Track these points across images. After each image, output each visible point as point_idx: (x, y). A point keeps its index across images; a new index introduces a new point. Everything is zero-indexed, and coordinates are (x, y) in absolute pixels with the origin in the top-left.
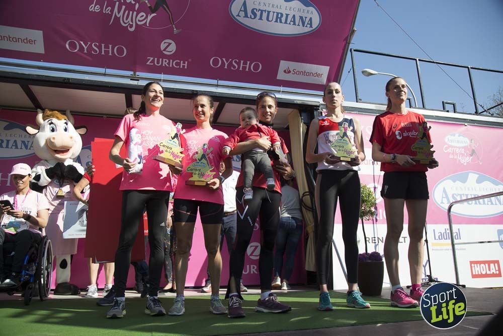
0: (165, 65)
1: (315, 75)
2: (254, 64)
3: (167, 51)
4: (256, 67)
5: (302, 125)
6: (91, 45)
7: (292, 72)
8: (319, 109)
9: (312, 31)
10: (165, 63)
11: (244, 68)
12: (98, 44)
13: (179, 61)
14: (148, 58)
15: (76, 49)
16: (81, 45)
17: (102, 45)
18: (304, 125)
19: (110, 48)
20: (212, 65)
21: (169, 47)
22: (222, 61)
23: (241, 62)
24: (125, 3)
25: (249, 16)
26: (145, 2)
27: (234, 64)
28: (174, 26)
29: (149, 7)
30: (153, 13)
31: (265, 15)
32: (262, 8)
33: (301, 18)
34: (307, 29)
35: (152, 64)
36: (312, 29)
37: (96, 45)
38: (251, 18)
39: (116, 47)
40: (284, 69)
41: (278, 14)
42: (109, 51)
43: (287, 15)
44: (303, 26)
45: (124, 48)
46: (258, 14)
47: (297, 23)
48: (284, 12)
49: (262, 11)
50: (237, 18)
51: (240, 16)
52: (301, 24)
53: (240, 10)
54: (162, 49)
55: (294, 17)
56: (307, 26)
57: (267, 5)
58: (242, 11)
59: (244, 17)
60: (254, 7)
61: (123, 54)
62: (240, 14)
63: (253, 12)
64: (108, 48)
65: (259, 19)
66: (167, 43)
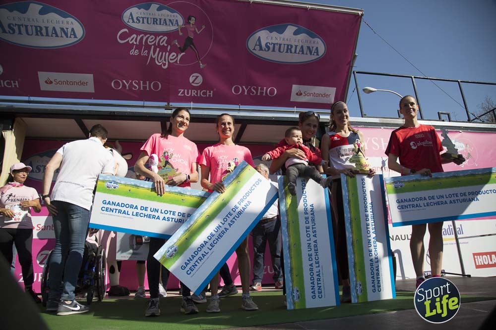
1: (324, 96)
2: (269, 89)
3: (195, 83)
4: (272, 92)
6: (132, 82)
7: (303, 94)
12: (137, 81)
15: (119, 86)
16: (123, 83)
17: (140, 82)
19: (148, 84)
20: (233, 92)
22: (243, 89)
23: (258, 88)
24: (159, 46)
25: (263, 49)
26: (175, 44)
27: (253, 90)
28: (200, 62)
29: (179, 48)
30: (182, 52)
31: (277, 47)
32: (274, 42)
33: (308, 48)
34: (314, 57)
35: (183, 95)
36: (318, 57)
37: (135, 83)
38: (265, 50)
39: (152, 83)
40: (296, 93)
41: (288, 45)
42: (146, 87)
43: (296, 46)
44: (311, 54)
45: (159, 83)
46: (271, 46)
47: (305, 53)
48: (294, 44)
49: (274, 44)
50: (254, 51)
51: (255, 50)
52: (308, 52)
53: (256, 45)
54: (191, 82)
55: (302, 47)
56: (314, 55)
57: (279, 39)
58: (258, 45)
59: (260, 50)
60: (267, 42)
61: (158, 89)
62: (256, 48)
63: (267, 45)
64: (146, 84)
65: (272, 51)
66: (194, 76)
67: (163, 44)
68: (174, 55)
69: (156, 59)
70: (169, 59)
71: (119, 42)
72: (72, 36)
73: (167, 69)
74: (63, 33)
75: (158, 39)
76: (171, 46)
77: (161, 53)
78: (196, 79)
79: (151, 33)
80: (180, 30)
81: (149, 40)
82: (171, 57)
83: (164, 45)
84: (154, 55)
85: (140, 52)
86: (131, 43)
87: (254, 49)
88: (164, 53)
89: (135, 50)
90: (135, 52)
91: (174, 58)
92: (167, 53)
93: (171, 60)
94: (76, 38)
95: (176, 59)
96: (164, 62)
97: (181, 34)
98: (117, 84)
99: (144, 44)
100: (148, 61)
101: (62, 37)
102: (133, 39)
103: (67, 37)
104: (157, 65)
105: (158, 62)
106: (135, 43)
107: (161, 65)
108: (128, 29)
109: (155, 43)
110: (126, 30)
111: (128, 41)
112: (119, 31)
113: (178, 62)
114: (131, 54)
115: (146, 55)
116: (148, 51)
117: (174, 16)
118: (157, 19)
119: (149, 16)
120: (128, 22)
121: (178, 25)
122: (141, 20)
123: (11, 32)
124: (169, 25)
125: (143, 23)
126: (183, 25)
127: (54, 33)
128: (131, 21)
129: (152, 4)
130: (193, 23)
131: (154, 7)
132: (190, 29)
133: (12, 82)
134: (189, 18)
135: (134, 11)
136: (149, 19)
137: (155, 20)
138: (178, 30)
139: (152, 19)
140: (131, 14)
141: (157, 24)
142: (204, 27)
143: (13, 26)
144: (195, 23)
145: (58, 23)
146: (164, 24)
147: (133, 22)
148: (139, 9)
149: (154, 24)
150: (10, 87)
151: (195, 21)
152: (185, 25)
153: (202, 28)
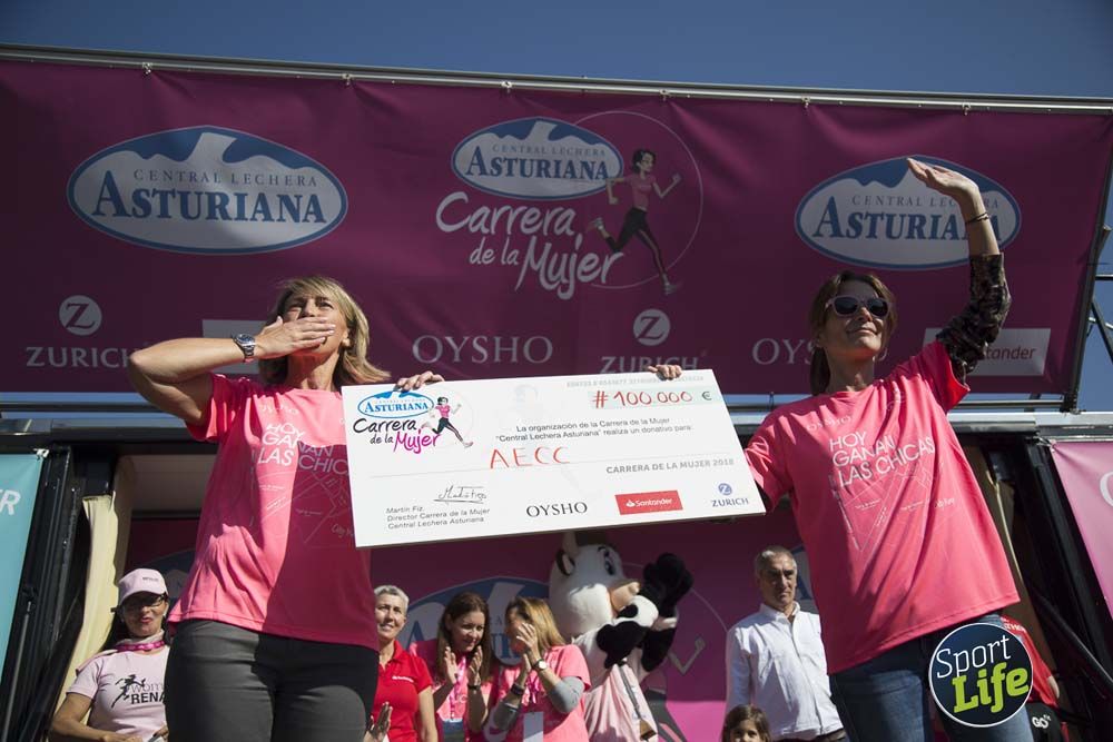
1: (1015, 355)
3: (648, 338)
5: (997, 487)
6: (469, 343)
8: (1038, 440)
10: (644, 365)
12: (485, 338)
15: (434, 355)
16: (446, 346)
17: (494, 341)
18: (1006, 487)
19: (515, 343)
20: (757, 360)
22: (783, 348)
24: (552, 236)
25: (843, 232)
26: (597, 229)
28: (665, 277)
30: (616, 250)
31: (882, 225)
37: (479, 342)
38: (848, 235)
39: (528, 342)
41: (912, 218)
42: (511, 352)
43: (936, 219)
45: (547, 341)
46: (866, 224)
47: (961, 234)
48: (928, 213)
49: (874, 217)
50: (816, 240)
51: (821, 235)
53: (822, 222)
54: (637, 335)
55: (953, 220)
57: (886, 201)
58: (827, 222)
59: (832, 236)
60: (854, 211)
61: (543, 358)
62: (822, 231)
63: (852, 221)
64: (511, 346)
65: (868, 237)
66: (648, 318)
67: (562, 230)
68: (592, 262)
69: (542, 271)
70: (579, 272)
71: (440, 230)
72: (309, 217)
73: (571, 299)
74: (285, 209)
75: (548, 218)
76: (584, 236)
77: (556, 255)
78: (650, 326)
79: (530, 202)
80: (610, 192)
81: (525, 220)
82: (583, 267)
83: (564, 233)
84: (537, 256)
85: (498, 254)
86: (473, 230)
88: (565, 256)
89: (482, 252)
90: (485, 256)
91: (592, 268)
92: (574, 256)
93: (584, 273)
94: (324, 221)
95: (596, 274)
96: (564, 281)
97: (613, 200)
98: (427, 348)
99: (509, 233)
100: (521, 280)
101: (281, 219)
102: (480, 220)
103: (296, 219)
104: (543, 288)
105: (551, 283)
106: (485, 231)
107: (557, 288)
108: (466, 193)
109: (541, 228)
110: (460, 195)
111: (467, 225)
112: (441, 201)
113: (603, 280)
114: (473, 262)
115: (516, 263)
116: (520, 250)
117: (595, 152)
118: (548, 164)
119: (527, 156)
120: (469, 173)
121: (606, 176)
122: (505, 166)
123: (140, 211)
124: (582, 177)
125: (510, 173)
126: (618, 176)
127: (260, 212)
128: (476, 169)
129: (535, 121)
130: (648, 170)
131: (542, 129)
132: (640, 186)
133: (124, 351)
134: (638, 157)
135: (487, 143)
136: (528, 163)
137: (543, 165)
138: (606, 191)
139: (535, 164)
140: (478, 152)
141: (547, 175)
142: (676, 179)
143: (148, 195)
144: (653, 168)
145: (274, 182)
146: (569, 175)
147: (483, 172)
148: (501, 135)
149: (539, 175)
150: (117, 366)
151: (654, 162)
152: (624, 175)
153: (672, 181)
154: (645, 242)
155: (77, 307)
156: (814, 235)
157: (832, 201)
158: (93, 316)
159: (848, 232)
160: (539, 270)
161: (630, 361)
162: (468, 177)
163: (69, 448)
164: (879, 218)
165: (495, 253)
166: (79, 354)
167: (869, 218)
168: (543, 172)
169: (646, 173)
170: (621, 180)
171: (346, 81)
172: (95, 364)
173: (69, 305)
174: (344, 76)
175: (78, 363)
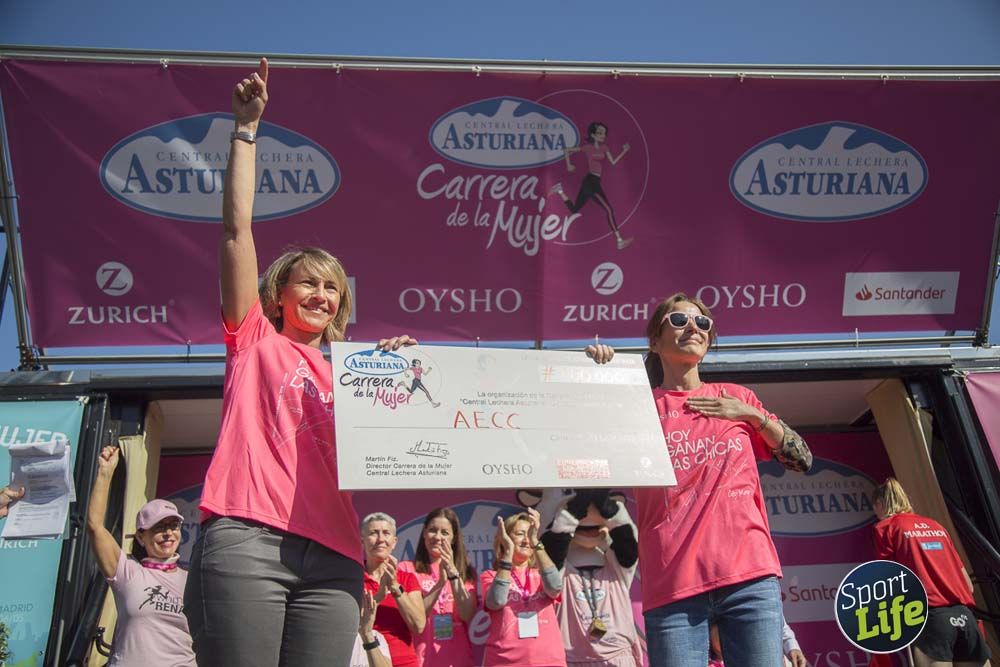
0: (602, 317)
1: (927, 295)
2: (787, 289)
3: (606, 288)
4: (794, 295)
5: (918, 413)
6: (450, 292)
7: (874, 295)
8: (953, 372)
9: (908, 200)
10: (602, 315)
11: (769, 301)
12: (462, 291)
13: (630, 305)
14: (567, 307)
15: (419, 306)
16: (428, 297)
17: (470, 293)
18: (925, 413)
19: (488, 295)
21: (610, 277)
22: (722, 292)
23: (760, 289)
24: (518, 201)
25: (771, 191)
26: (558, 194)
27: (746, 293)
28: (617, 233)
29: (568, 202)
30: (575, 212)
31: (803, 183)
32: (797, 169)
33: (883, 176)
34: (897, 199)
35: (575, 320)
36: (907, 197)
37: (458, 294)
38: (775, 193)
39: (501, 293)
40: (856, 292)
41: (831, 176)
42: (485, 303)
43: (852, 176)
44: (889, 192)
45: (516, 293)
46: (790, 183)
47: (874, 189)
48: (845, 171)
49: (797, 176)
50: (748, 198)
51: (752, 194)
52: (883, 189)
53: (753, 182)
55: (867, 177)
56: (896, 193)
57: (808, 162)
58: (757, 182)
59: (761, 194)
60: (780, 171)
61: (514, 307)
62: (752, 190)
63: (778, 180)
64: (484, 297)
65: (792, 194)
66: (604, 270)
67: (528, 193)
68: (553, 222)
69: (510, 232)
70: (543, 232)
71: (420, 197)
72: (308, 188)
73: (539, 252)
74: (286, 181)
75: (515, 184)
76: (545, 198)
77: (522, 218)
78: (606, 277)
79: (498, 171)
80: (568, 160)
81: (495, 187)
82: (546, 226)
83: (529, 197)
84: (506, 218)
85: (471, 217)
86: (449, 196)
87: (749, 192)
88: (530, 218)
89: (458, 216)
90: (459, 219)
91: (555, 227)
92: (538, 218)
93: (547, 233)
94: (321, 192)
95: (558, 231)
96: (530, 239)
97: (571, 168)
98: (412, 300)
99: (481, 198)
100: (491, 240)
101: (284, 191)
102: (454, 189)
103: (297, 190)
104: (513, 247)
105: (518, 241)
106: (460, 197)
107: (523, 247)
108: (443, 165)
109: (509, 194)
110: (438, 167)
111: (444, 192)
112: (421, 171)
113: (564, 239)
114: (449, 224)
115: (487, 225)
116: (490, 213)
117: (555, 126)
118: (513, 137)
119: (496, 131)
120: (445, 147)
121: (564, 147)
122: (476, 140)
123: (163, 188)
124: (543, 148)
125: (481, 146)
126: (575, 146)
127: (265, 185)
128: (451, 144)
129: (500, 101)
130: (602, 140)
131: (508, 106)
132: (594, 155)
133: (153, 309)
134: (593, 130)
135: (461, 120)
136: (496, 138)
137: (510, 138)
138: (564, 161)
139: (502, 138)
140: (452, 128)
141: (513, 147)
142: (626, 148)
143: (169, 174)
144: (605, 139)
145: (277, 159)
146: (531, 147)
147: (457, 146)
148: (472, 114)
149: (506, 147)
150: (147, 321)
151: (606, 133)
152: (581, 145)
153: (622, 150)
154: (600, 203)
155: (112, 272)
156: (746, 194)
157: (761, 162)
158: (126, 278)
159: (774, 189)
160: (507, 231)
161: (589, 309)
162: (445, 151)
163: (106, 395)
164: (801, 177)
165: (469, 217)
166: (114, 312)
167: (793, 177)
168: (509, 146)
169: (600, 143)
170: (576, 150)
171: (336, 69)
172: (128, 321)
173: (105, 270)
174: (334, 65)
175: (114, 319)
